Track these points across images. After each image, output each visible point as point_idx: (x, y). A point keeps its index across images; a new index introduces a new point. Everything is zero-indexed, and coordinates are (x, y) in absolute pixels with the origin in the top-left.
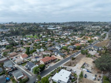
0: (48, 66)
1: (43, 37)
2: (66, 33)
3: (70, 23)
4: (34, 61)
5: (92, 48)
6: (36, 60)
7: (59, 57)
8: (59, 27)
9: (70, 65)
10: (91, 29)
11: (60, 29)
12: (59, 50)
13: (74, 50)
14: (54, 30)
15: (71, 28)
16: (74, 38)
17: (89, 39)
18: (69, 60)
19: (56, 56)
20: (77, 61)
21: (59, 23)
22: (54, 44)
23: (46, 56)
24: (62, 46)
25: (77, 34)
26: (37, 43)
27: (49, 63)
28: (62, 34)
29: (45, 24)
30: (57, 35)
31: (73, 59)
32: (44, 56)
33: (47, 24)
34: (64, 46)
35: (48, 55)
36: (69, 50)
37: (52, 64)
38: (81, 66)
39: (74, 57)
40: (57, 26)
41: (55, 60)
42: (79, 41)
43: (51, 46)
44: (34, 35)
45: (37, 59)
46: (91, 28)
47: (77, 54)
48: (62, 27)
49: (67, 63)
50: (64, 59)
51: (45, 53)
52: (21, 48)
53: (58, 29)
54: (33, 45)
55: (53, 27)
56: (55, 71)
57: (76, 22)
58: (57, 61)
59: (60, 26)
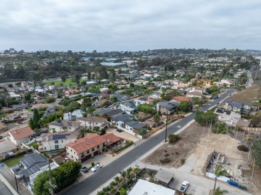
0: (93, 165)
1: (88, 83)
2: (147, 73)
3: (155, 52)
4: (48, 149)
5: (226, 106)
6: (57, 147)
7: (129, 134)
8: (131, 62)
9: (166, 162)
10: (207, 64)
11: (133, 66)
12: (129, 113)
13: (172, 114)
14: (116, 67)
15: (158, 63)
16: (170, 84)
17: (208, 85)
18: (162, 144)
19: (120, 131)
20: (185, 146)
21: (130, 53)
22: (115, 100)
23: (88, 131)
24: (137, 105)
25: (175, 75)
26: (70, 97)
27: (96, 153)
28: (136, 76)
29: (95, 54)
30: (126, 79)
31: (175, 140)
32: (83, 132)
33: (100, 55)
34: (142, 102)
35: (97, 129)
36: (159, 112)
37: (107, 160)
38: (202, 162)
39: (176, 134)
40: (126, 60)
41: (115, 144)
42: (181, 89)
43: (107, 105)
44: (64, 80)
45: (60, 141)
46: (208, 62)
47: (183, 124)
48: (136, 62)
49: (156, 153)
50: (145, 140)
51: (88, 124)
52: (25, 111)
53: (126, 66)
54: (59, 104)
55: (115, 62)
56: (113, 184)
57: (170, 50)
58: (122, 149)
59: (131, 59)
